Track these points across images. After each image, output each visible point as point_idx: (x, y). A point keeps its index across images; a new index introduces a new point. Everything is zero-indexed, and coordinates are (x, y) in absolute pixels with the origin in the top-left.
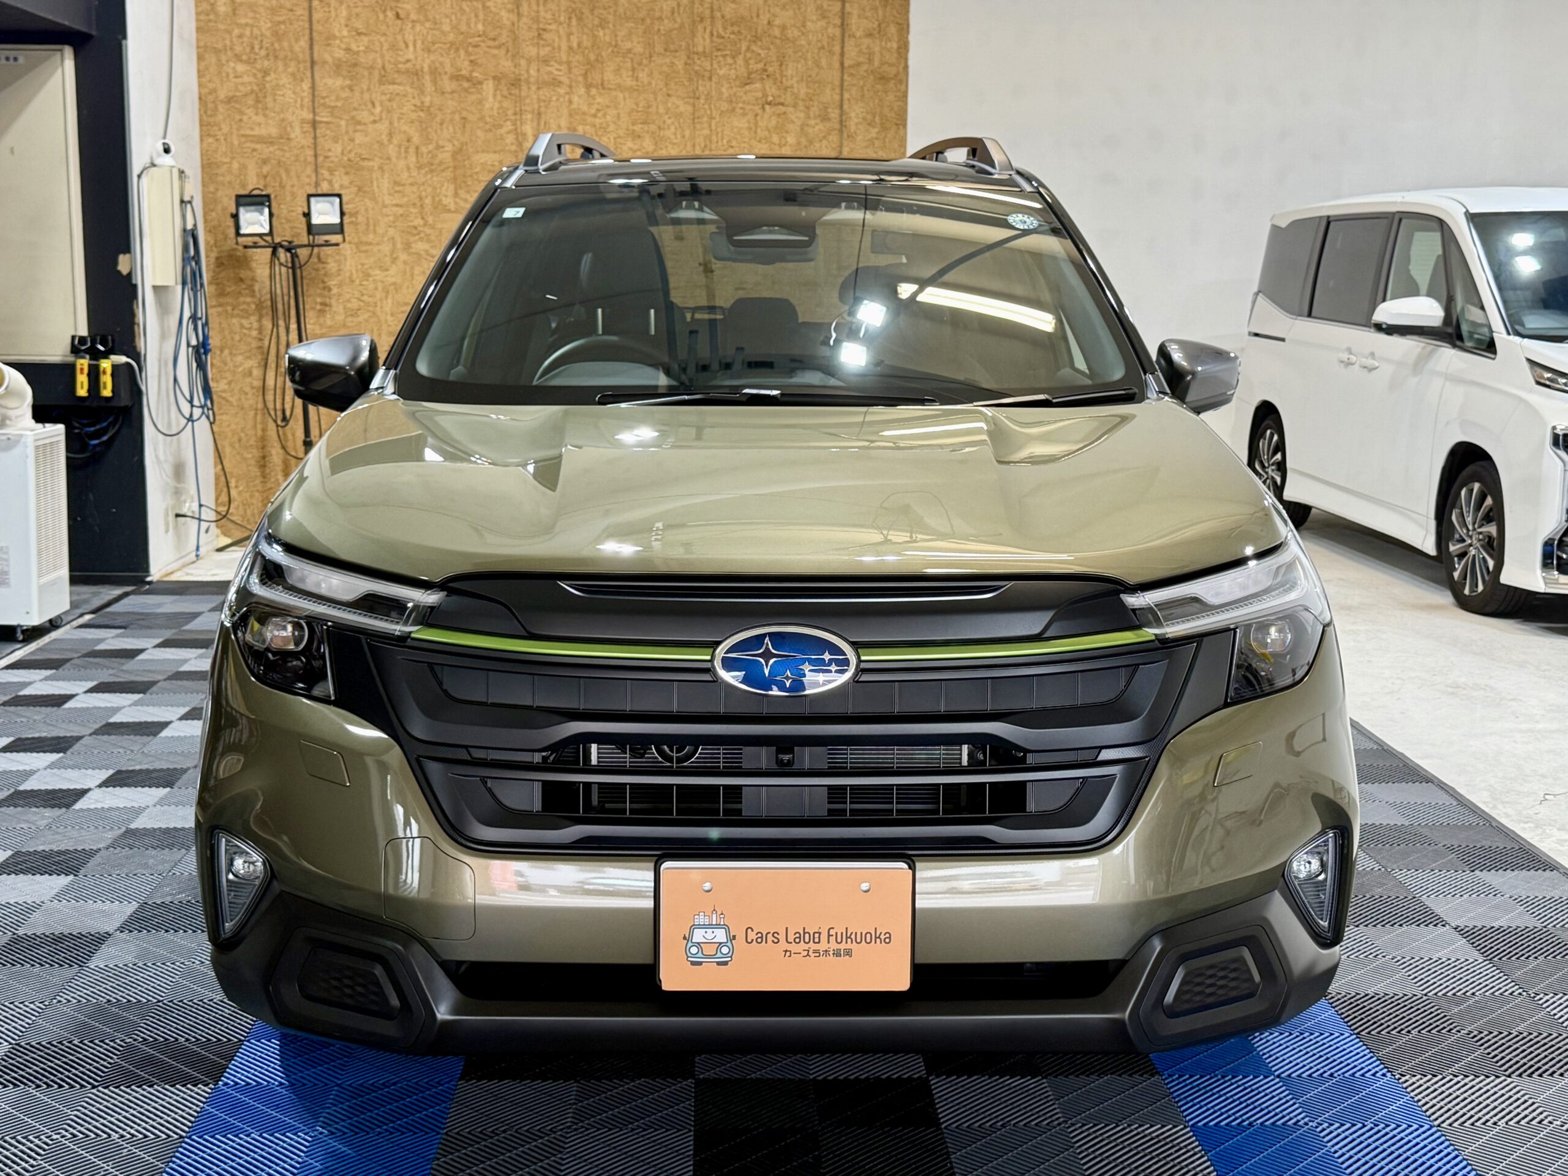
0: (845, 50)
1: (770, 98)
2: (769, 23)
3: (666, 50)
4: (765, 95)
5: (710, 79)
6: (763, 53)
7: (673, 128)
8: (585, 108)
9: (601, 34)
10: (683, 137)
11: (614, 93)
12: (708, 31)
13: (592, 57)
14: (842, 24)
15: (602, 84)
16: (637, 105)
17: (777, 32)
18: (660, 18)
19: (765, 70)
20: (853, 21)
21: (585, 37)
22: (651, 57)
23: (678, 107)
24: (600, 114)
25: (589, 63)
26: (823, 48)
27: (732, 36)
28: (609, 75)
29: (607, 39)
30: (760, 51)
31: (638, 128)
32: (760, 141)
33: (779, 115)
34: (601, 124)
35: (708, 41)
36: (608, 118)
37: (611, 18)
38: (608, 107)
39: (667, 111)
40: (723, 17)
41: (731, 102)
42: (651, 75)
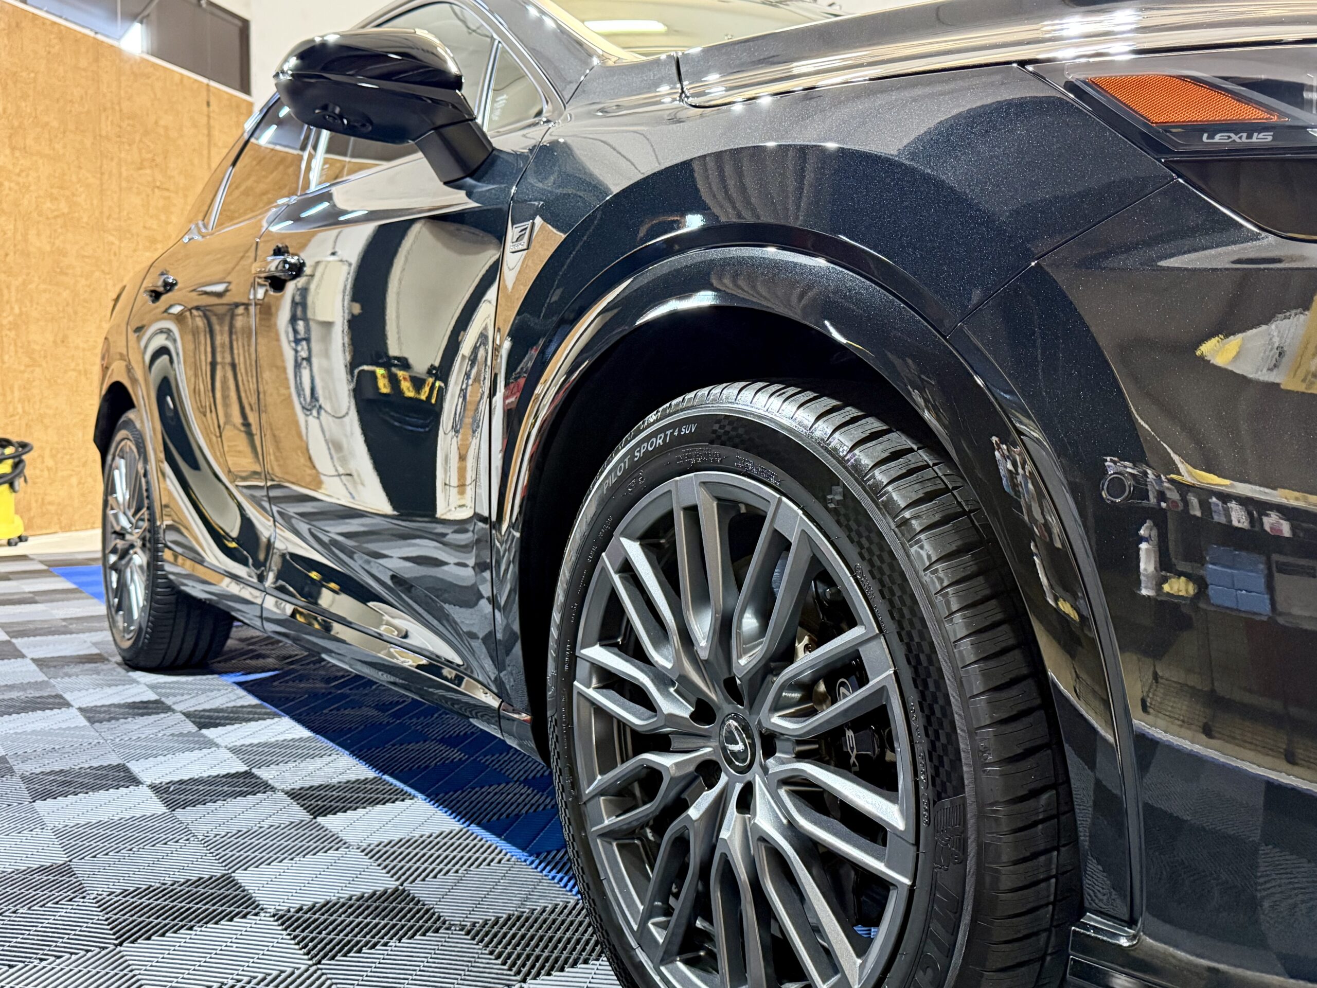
0: (212, 153)
1: (158, 184)
2: (156, 123)
3: (77, 128)
4: (154, 181)
5: (112, 159)
6: (152, 146)
7: (83, 196)
8: (10, 167)
9: (23, 104)
10: (92, 204)
11: (35, 158)
12: (110, 119)
13: (16, 124)
14: (209, 135)
15: (25, 148)
16: (55, 171)
17: (162, 131)
18: (71, 101)
19: (154, 160)
20: (216, 133)
21: (9, 105)
22: (64, 132)
23: (87, 178)
24: (24, 174)
25: (12, 128)
26: (194, 150)
27: (129, 128)
28: (30, 142)
29: (29, 110)
30: (149, 143)
31: (55, 191)
32: (151, 217)
33: (166, 198)
34: (24, 183)
35: (109, 128)
36: (30, 179)
37: (31, 92)
38: (29, 169)
39: (79, 181)
40: (121, 110)
41: (128, 181)
42: (65, 147)
